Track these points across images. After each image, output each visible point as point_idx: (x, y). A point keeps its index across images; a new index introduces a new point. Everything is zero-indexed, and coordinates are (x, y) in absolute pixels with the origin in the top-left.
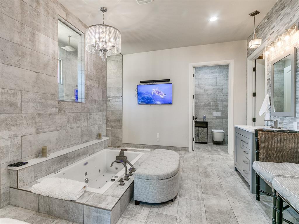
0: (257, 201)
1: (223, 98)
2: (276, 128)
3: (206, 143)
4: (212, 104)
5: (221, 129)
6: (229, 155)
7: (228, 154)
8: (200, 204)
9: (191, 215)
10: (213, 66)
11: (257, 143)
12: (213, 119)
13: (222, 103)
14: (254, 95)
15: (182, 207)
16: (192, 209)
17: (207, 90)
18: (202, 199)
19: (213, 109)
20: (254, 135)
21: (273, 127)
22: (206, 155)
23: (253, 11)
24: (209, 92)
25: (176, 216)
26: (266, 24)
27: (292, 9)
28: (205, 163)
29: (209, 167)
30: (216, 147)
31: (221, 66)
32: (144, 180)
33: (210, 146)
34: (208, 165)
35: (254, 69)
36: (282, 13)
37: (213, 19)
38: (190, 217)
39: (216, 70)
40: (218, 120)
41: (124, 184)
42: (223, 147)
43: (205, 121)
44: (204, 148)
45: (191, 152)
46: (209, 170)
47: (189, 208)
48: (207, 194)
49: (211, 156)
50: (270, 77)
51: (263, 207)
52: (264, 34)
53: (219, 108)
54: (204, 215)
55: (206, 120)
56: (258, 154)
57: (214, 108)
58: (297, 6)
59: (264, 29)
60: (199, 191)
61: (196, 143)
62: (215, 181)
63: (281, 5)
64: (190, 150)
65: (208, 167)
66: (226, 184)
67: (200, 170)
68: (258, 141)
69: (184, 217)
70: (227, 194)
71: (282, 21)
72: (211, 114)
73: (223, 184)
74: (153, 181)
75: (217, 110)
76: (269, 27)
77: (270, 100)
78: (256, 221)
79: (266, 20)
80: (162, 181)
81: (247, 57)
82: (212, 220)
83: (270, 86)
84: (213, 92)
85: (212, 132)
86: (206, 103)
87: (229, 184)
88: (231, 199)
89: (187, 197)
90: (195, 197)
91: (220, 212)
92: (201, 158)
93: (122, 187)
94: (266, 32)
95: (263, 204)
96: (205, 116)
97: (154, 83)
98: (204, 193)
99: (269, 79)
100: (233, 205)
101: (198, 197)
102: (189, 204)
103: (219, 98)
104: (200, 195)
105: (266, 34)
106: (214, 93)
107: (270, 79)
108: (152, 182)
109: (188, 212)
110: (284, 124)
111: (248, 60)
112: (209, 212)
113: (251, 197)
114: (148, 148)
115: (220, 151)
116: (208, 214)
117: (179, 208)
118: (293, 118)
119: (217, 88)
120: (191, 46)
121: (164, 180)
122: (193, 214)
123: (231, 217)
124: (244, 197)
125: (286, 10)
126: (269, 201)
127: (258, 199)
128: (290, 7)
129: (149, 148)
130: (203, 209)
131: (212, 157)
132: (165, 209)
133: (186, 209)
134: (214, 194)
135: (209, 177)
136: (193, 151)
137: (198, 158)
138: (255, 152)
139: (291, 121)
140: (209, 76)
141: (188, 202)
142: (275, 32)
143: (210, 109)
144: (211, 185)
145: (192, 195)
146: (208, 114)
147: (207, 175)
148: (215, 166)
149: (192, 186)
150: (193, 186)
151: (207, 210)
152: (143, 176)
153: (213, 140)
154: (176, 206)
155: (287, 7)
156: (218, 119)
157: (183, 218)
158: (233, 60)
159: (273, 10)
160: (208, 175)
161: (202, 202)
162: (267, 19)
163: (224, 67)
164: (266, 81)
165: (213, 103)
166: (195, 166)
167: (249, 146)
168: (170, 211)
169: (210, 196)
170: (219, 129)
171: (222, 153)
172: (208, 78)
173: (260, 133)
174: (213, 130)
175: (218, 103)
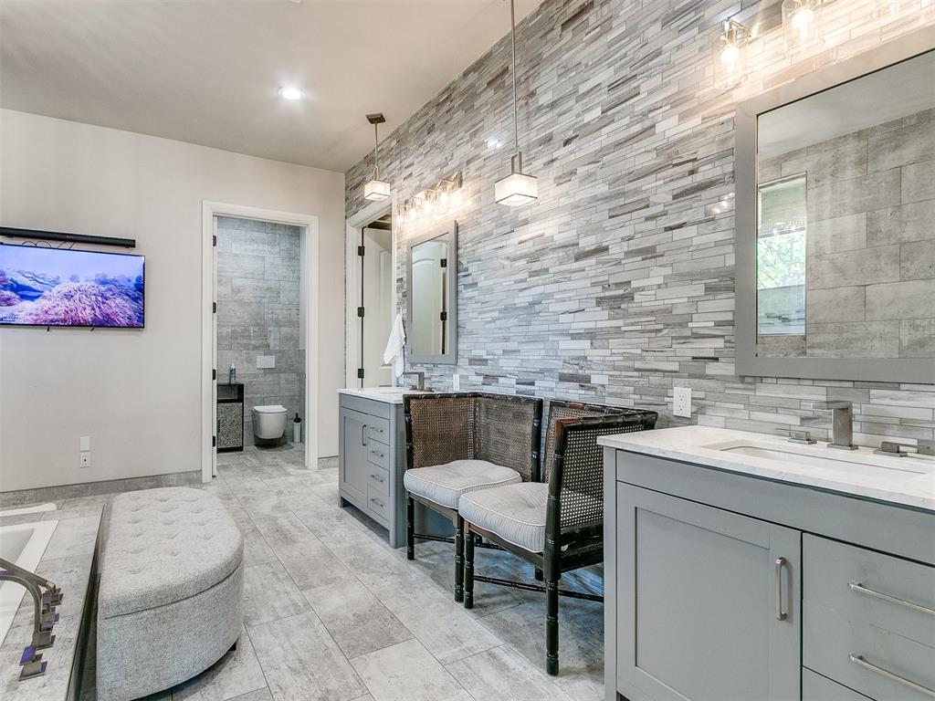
0: (411, 562)
1: (280, 317)
2: (422, 390)
3: (240, 449)
4: (254, 331)
5: (276, 403)
6: (307, 471)
7: (306, 468)
8: (309, 621)
9: (301, 661)
10: (254, 222)
11: (409, 425)
12: (255, 376)
13: (277, 329)
14: (361, 312)
15: (267, 652)
16: (295, 644)
17: (239, 291)
18: (307, 605)
19: (256, 348)
20: (402, 410)
21: (414, 388)
22: (255, 483)
23: (375, 112)
24: (247, 296)
25: (264, 685)
26: (394, 152)
27: (448, 139)
28: (266, 506)
29: (281, 515)
30: (268, 456)
31: (274, 227)
32: (145, 613)
33: (252, 456)
34: (275, 508)
35: (361, 251)
36: (429, 140)
37: (292, 93)
38: (300, 668)
39: (263, 235)
40: (269, 378)
41: (44, 665)
42: (285, 452)
43: (233, 382)
44: (241, 464)
45: (208, 484)
46: (283, 522)
47: (287, 645)
48: (311, 587)
49: (268, 481)
50: (404, 276)
51: (425, 569)
52: (389, 174)
53: (272, 343)
54: (330, 644)
55: (239, 380)
56: (410, 452)
57: (258, 342)
58: (458, 137)
59: (388, 162)
60: (289, 589)
61: (220, 451)
62: (312, 546)
63: (427, 121)
64: (206, 477)
65: (278, 515)
66: (339, 546)
67: (263, 528)
68: (410, 421)
69: (289, 678)
70: (352, 569)
71: (429, 158)
72: (250, 360)
73: (332, 546)
74: (181, 603)
75: (267, 350)
76: (401, 162)
77: (404, 328)
78: (429, 604)
79: (394, 143)
80: (212, 591)
81: (346, 217)
82: (354, 648)
83: (404, 296)
84: (255, 297)
85: (255, 415)
86: (237, 328)
87: (345, 545)
88: (366, 577)
89: (266, 618)
90: (285, 608)
91: (361, 619)
92: (247, 495)
93: (40, 680)
94: (394, 169)
95: (422, 564)
96: (233, 367)
97: (67, 245)
98: (302, 588)
99: (400, 280)
100: (374, 589)
101: (296, 605)
102: (281, 634)
103: (270, 316)
104: (296, 596)
105: (394, 176)
106: (259, 299)
107: (405, 279)
108: (177, 609)
109: (290, 658)
110: (434, 379)
111: (348, 226)
112: (340, 631)
113: (396, 557)
114: (39, 501)
115: (284, 464)
116: (338, 637)
117: (262, 660)
118: (452, 366)
119: (266, 285)
120: (210, 145)
121: (220, 587)
122: (305, 656)
123: (386, 620)
124: (386, 563)
125: (437, 137)
126: (427, 553)
127: (411, 556)
128: (445, 134)
129: (41, 501)
130: (322, 630)
131: (274, 485)
132: (222, 683)
133: (282, 652)
134: (327, 582)
135: (294, 542)
136: (214, 481)
137: (240, 496)
138: (406, 447)
139: (447, 372)
140: (245, 250)
141: (276, 629)
142: (414, 175)
143: (246, 347)
144: (309, 560)
145: (277, 604)
146: (242, 362)
147: (285, 538)
148: (291, 507)
149: (266, 582)
150: (265, 579)
151: (332, 627)
152: (144, 597)
153: (256, 437)
154: (251, 657)
155: (438, 133)
156: (267, 376)
157: (287, 679)
158: (317, 218)
159: (409, 126)
160: (289, 536)
161: (311, 612)
162: (395, 141)
163: (283, 229)
164: (395, 284)
165: (256, 329)
166: (243, 522)
167: (387, 438)
168: (240, 683)
169: (319, 589)
170: (270, 404)
171: (291, 469)
172: (243, 256)
173: (413, 402)
174: (257, 408)
175: (269, 329)
